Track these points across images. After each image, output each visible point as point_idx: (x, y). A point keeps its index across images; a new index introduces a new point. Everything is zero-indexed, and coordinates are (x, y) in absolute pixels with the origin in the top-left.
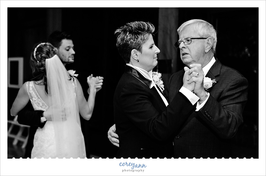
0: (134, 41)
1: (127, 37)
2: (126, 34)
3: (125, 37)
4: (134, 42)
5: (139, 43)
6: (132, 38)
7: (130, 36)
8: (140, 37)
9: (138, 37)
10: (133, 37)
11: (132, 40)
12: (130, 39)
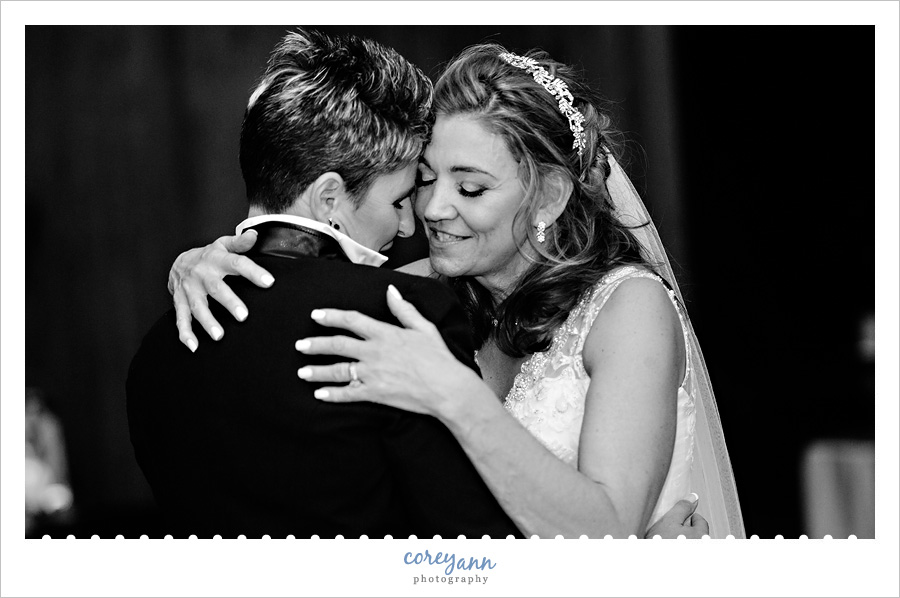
0: (360, 140)
1: (336, 108)
2: (341, 95)
3: (331, 106)
4: (357, 146)
5: (373, 161)
6: (356, 127)
7: (352, 113)
8: (392, 138)
9: (383, 135)
10: (366, 124)
11: (350, 134)
12: (346, 124)
